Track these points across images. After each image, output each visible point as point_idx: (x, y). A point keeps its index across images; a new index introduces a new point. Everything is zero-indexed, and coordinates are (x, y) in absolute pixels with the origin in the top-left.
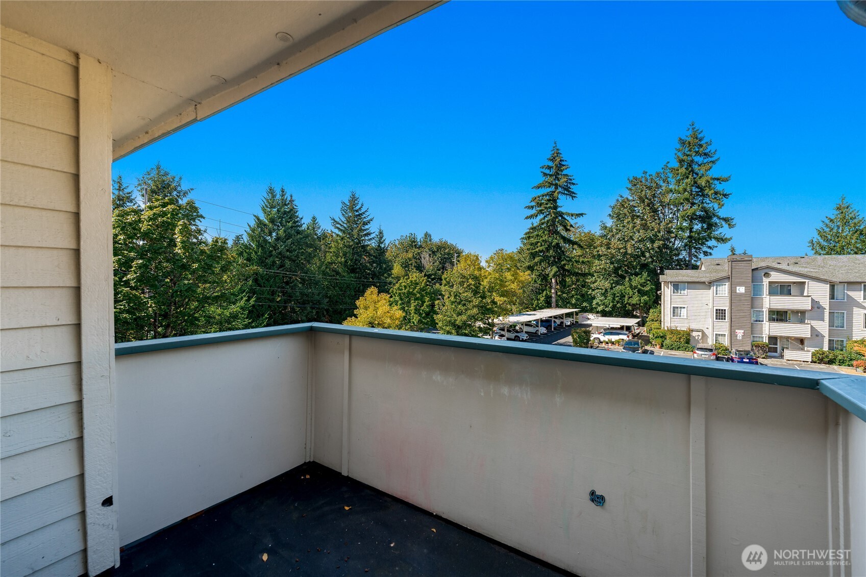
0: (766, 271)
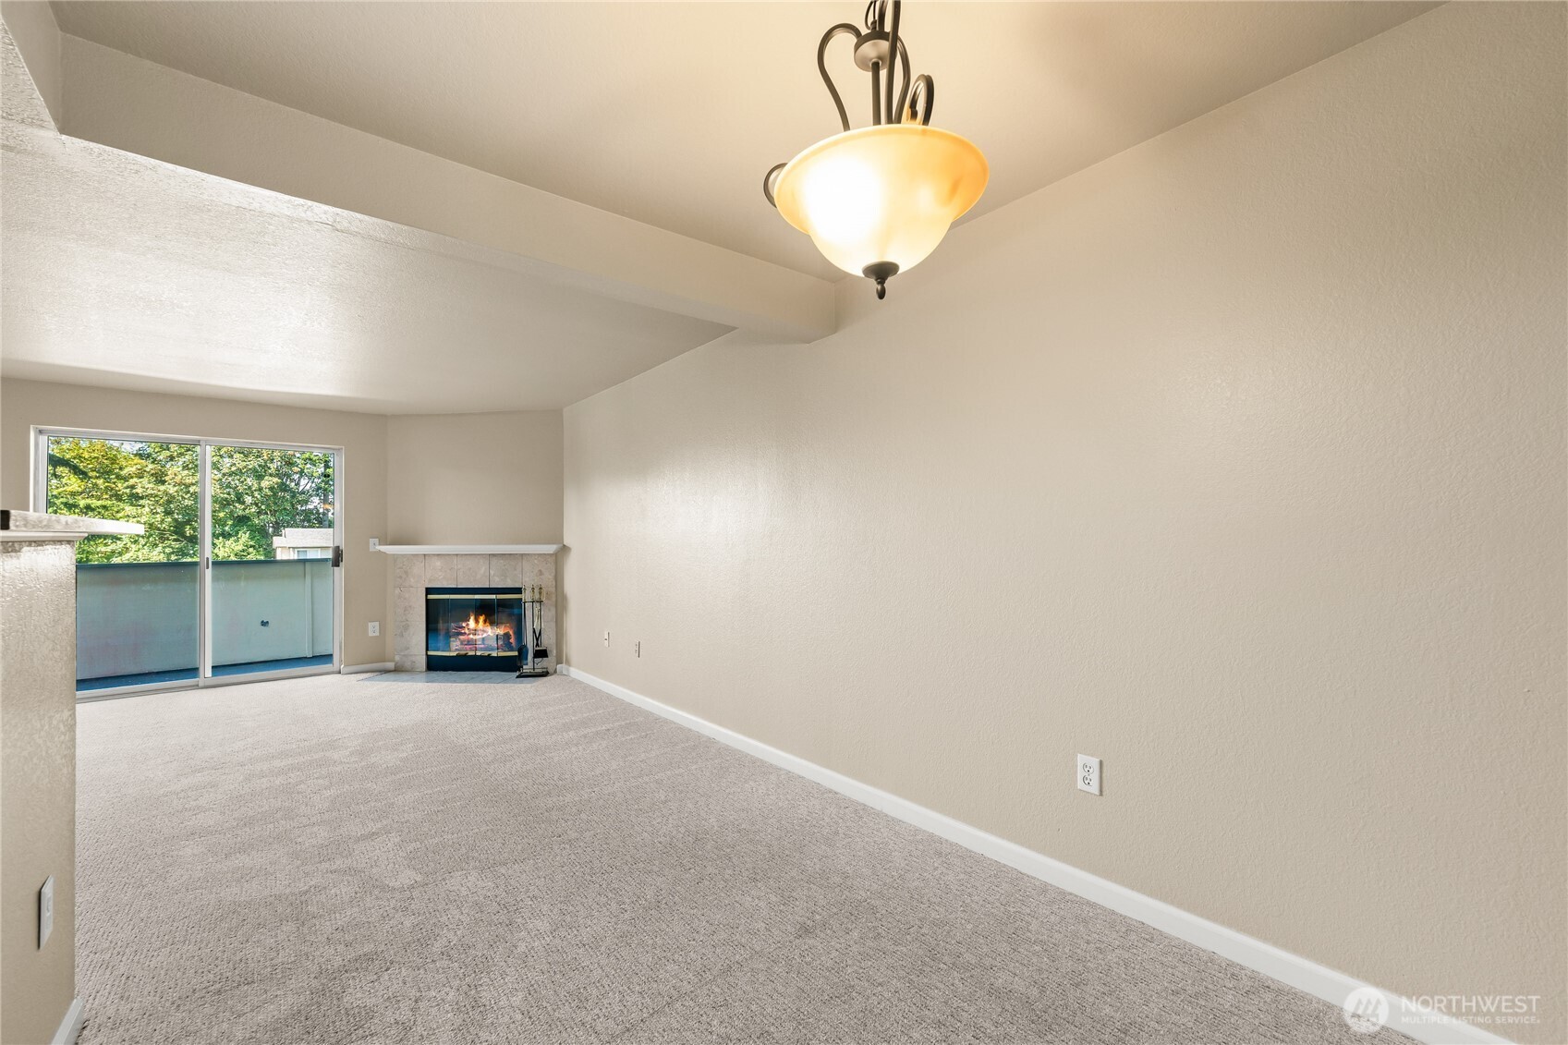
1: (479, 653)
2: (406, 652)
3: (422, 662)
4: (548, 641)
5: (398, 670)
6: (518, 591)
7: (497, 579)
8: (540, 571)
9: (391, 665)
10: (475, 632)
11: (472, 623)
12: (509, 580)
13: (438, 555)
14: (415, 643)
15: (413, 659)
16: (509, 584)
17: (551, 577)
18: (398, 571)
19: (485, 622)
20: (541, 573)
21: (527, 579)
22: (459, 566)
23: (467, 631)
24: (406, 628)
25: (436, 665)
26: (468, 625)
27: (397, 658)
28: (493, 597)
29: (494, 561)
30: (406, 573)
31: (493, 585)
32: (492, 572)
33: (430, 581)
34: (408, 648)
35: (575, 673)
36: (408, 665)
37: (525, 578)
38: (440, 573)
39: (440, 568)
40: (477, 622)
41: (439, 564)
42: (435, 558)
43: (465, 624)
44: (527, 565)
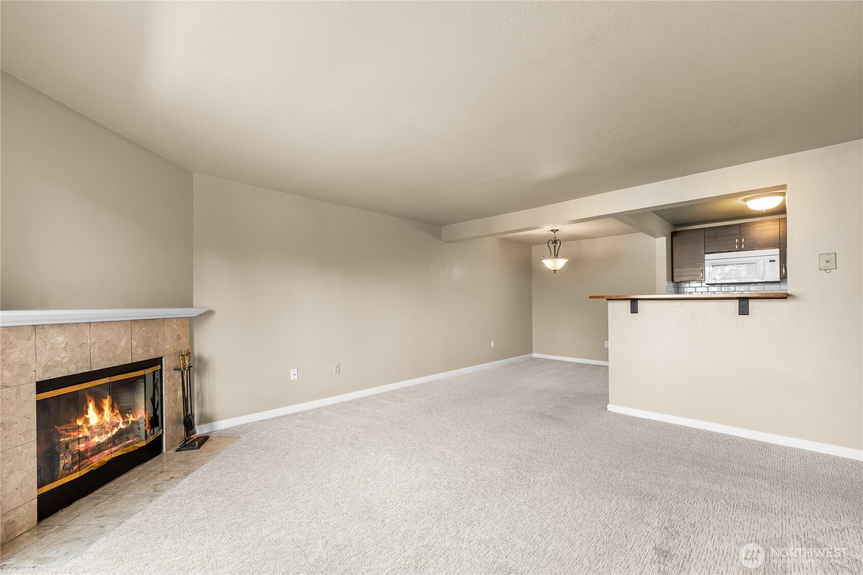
6: (160, 361)
7: (139, 351)
8: (179, 336)
12: (152, 350)
13: (60, 325)
16: (151, 356)
17: (186, 341)
20: (179, 338)
21: (166, 348)
22: (93, 340)
23: (87, 433)
26: (87, 421)
29: (137, 329)
31: (137, 359)
32: (134, 343)
33: (46, 372)
37: (166, 345)
38: (64, 354)
39: (63, 346)
40: (100, 410)
41: (60, 339)
42: (53, 332)
43: (80, 422)
44: (167, 331)
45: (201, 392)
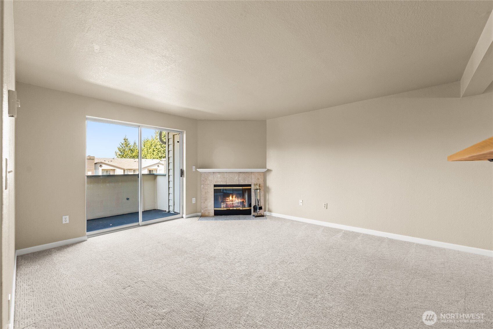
0: (101, 164)
1: (235, 208)
2: (206, 209)
3: (212, 213)
4: (262, 204)
5: (203, 216)
6: (250, 185)
7: (242, 181)
8: (258, 178)
9: (200, 214)
10: (232, 201)
11: (231, 198)
12: (246, 182)
13: (219, 172)
14: (210, 206)
15: (209, 211)
16: (246, 183)
17: (262, 180)
18: (203, 178)
19: (235, 197)
20: (258, 179)
21: (253, 181)
22: (227, 177)
23: (229, 201)
24: (206, 200)
25: (218, 213)
26: (229, 199)
27: (202, 211)
28: (241, 188)
29: (241, 175)
30: (206, 179)
31: (240, 184)
32: (240, 179)
33: (216, 182)
34: (207, 207)
35: (274, 214)
36: (207, 214)
37: (252, 181)
38: (220, 179)
39: (219, 177)
40: (232, 197)
41: (219, 176)
42: (217, 174)
43: (228, 198)
44: (253, 176)
45: (268, 200)
